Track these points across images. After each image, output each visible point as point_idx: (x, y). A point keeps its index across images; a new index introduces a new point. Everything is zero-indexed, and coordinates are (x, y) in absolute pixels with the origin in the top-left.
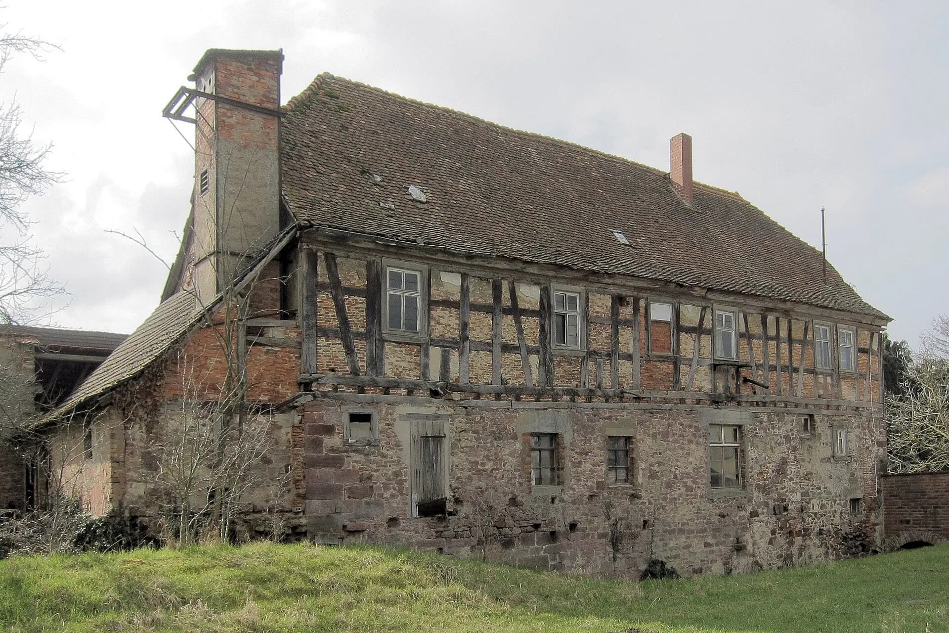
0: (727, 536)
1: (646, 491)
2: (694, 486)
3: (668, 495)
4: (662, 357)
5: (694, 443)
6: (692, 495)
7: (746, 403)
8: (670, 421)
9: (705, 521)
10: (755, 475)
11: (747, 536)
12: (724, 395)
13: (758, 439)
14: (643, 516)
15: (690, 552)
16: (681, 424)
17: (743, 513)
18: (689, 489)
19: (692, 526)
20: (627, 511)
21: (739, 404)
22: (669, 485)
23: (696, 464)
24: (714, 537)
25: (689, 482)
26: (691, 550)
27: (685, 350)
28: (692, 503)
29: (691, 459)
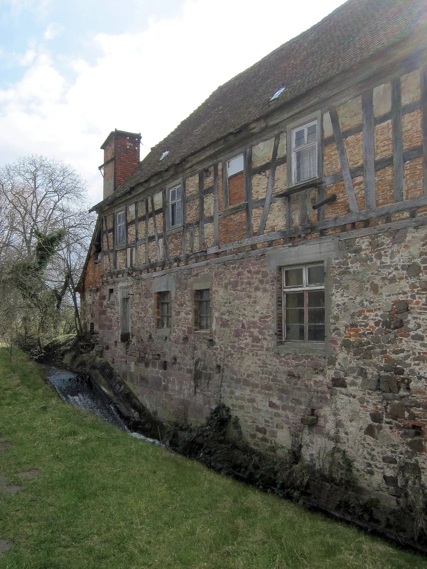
0: (298, 402)
1: (219, 338)
2: (260, 337)
3: (236, 344)
4: (234, 209)
5: (261, 290)
6: (257, 346)
7: (333, 230)
8: (240, 270)
9: (271, 377)
10: (342, 329)
11: (326, 411)
12: (300, 227)
13: (347, 276)
14: (216, 361)
15: (254, 408)
16: (249, 272)
17: (320, 378)
18: (256, 340)
19: (256, 380)
20: (204, 353)
21: (323, 233)
22: (237, 334)
23: (262, 313)
24: (281, 398)
25: (256, 332)
26: (255, 404)
27: (257, 192)
28: (257, 355)
29: (258, 308)
